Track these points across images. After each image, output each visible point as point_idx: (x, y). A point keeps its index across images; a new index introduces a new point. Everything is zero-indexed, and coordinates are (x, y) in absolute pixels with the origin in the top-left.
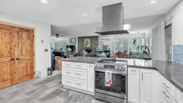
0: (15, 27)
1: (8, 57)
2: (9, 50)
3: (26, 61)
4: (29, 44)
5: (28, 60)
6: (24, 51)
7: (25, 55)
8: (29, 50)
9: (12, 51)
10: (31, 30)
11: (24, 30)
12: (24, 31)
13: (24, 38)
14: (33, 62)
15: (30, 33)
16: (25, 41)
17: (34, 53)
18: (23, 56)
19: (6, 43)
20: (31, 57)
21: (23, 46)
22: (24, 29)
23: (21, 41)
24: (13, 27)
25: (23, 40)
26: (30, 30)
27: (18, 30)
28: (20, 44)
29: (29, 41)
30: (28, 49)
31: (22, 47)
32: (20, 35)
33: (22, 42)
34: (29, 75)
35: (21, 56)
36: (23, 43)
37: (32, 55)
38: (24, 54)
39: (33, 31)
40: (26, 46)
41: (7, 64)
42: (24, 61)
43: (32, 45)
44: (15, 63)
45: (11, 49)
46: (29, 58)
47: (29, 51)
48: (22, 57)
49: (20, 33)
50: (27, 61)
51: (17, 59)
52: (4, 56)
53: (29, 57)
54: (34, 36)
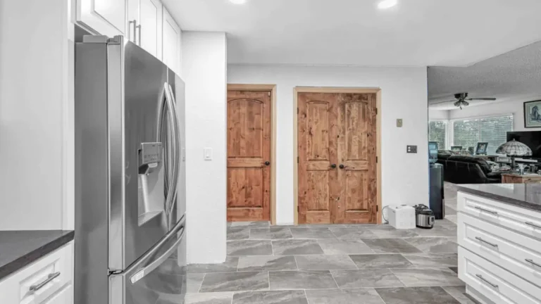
0: (338, 94)
1: (326, 160)
2: (328, 146)
3: (360, 173)
4: (365, 132)
5: (363, 173)
6: (355, 148)
7: (357, 158)
8: (364, 148)
9: (332, 149)
10: (370, 94)
11: (355, 97)
12: (354, 101)
13: (354, 118)
14: (373, 180)
15: (367, 103)
16: (357, 124)
17: (378, 155)
18: (353, 160)
19: (323, 131)
20: (369, 164)
21: (354, 137)
22: (355, 94)
23: (349, 126)
24: (333, 95)
25: (353, 121)
26: (366, 94)
27: (343, 99)
28: (347, 133)
29: (366, 123)
30: (363, 145)
31: (350, 140)
32: (346, 112)
33: (351, 127)
34: (365, 210)
35: (348, 160)
36: (353, 129)
37: (373, 160)
38: (355, 156)
39: (374, 96)
40: (359, 137)
41: (325, 176)
42: (356, 174)
43: (372, 136)
44: (337, 174)
45: (330, 143)
46: (366, 167)
47: (366, 151)
48: (349, 164)
49: (347, 106)
50: (362, 175)
51: (342, 167)
52: (320, 158)
53: (365, 164)
54: (376, 110)
